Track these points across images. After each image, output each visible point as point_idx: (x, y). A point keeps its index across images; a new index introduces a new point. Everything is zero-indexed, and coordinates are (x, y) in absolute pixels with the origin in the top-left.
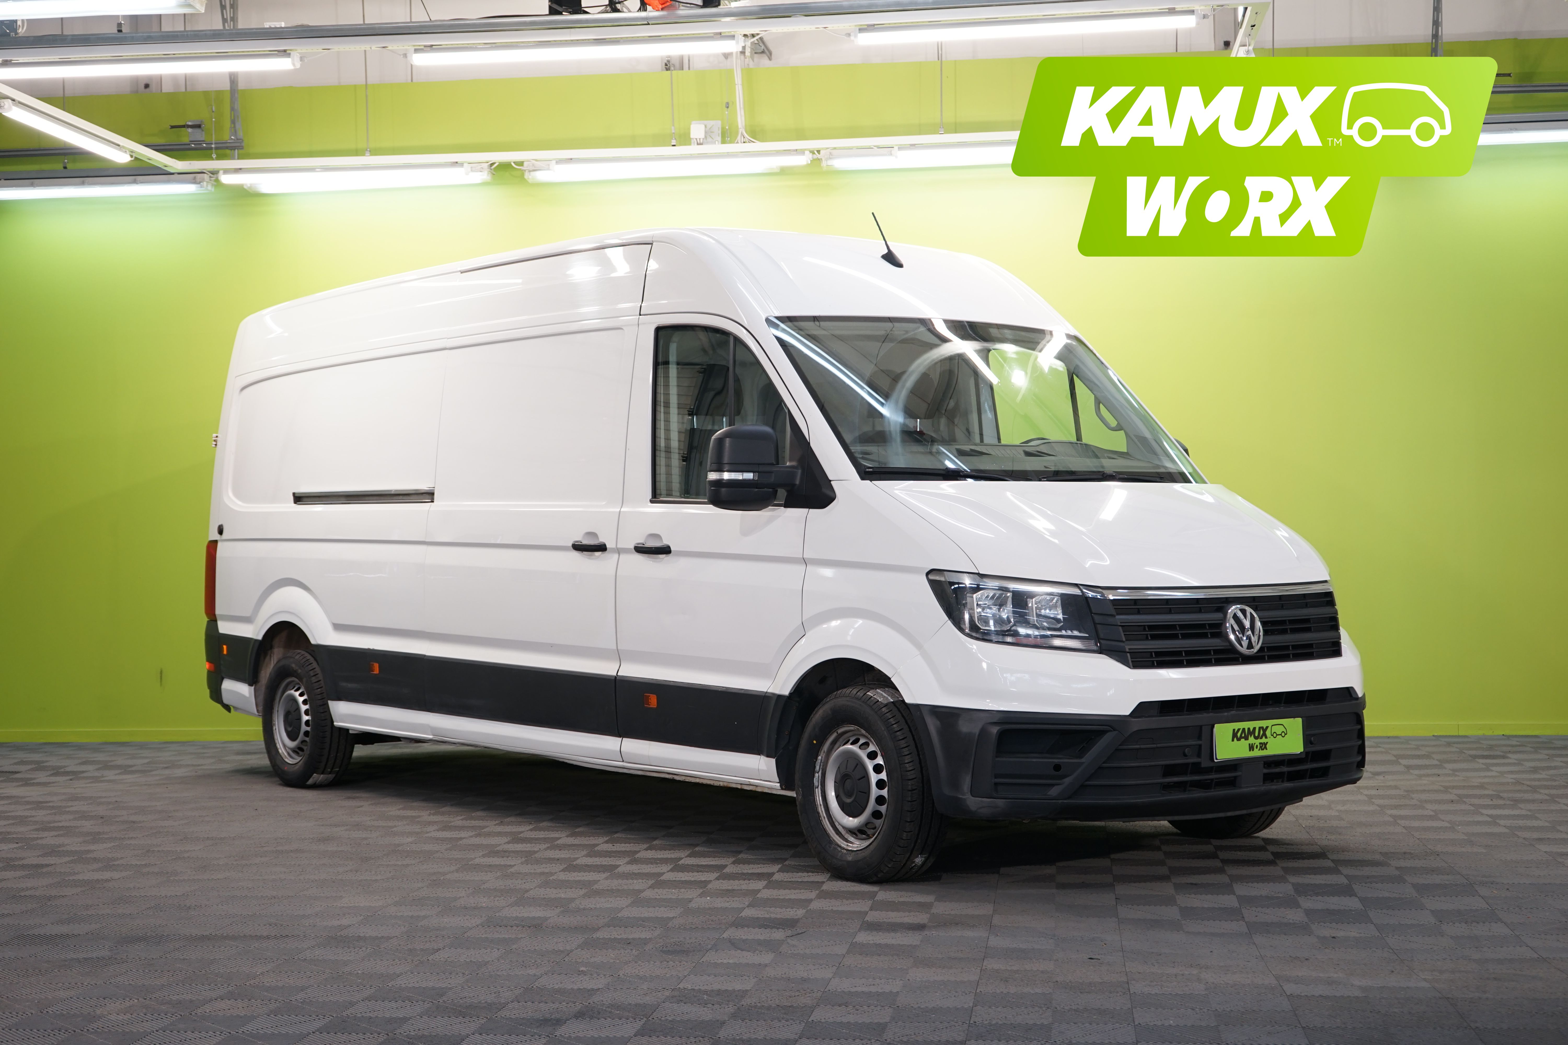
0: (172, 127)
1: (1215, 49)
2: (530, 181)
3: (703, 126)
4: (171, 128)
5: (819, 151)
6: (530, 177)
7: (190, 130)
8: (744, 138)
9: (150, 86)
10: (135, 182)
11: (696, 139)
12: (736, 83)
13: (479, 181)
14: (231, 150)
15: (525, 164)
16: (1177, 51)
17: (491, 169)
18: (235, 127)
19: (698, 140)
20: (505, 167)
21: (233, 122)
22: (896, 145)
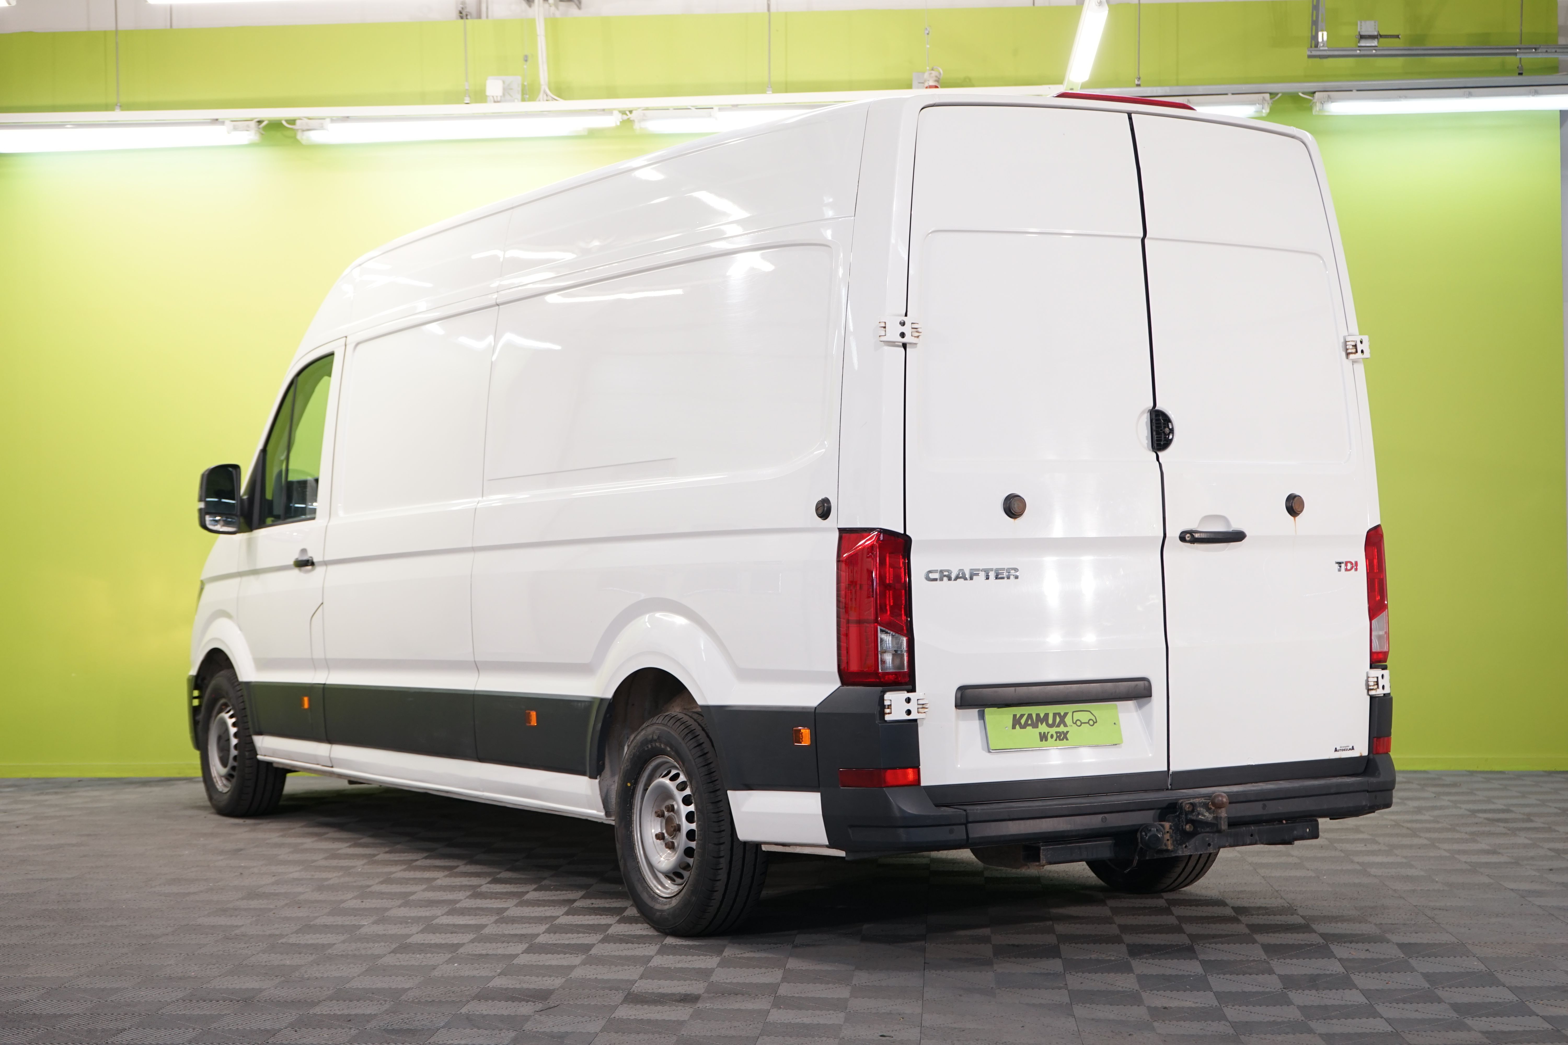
2: (304, 142)
3: (501, 82)
5: (631, 112)
6: (303, 137)
8: (547, 95)
11: (493, 97)
12: (539, 34)
13: (246, 142)
15: (298, 122)
16: (1034, 4)
17: (259, 128)
19: (495, 97)
20: (275, 126)
22: (717, 106)
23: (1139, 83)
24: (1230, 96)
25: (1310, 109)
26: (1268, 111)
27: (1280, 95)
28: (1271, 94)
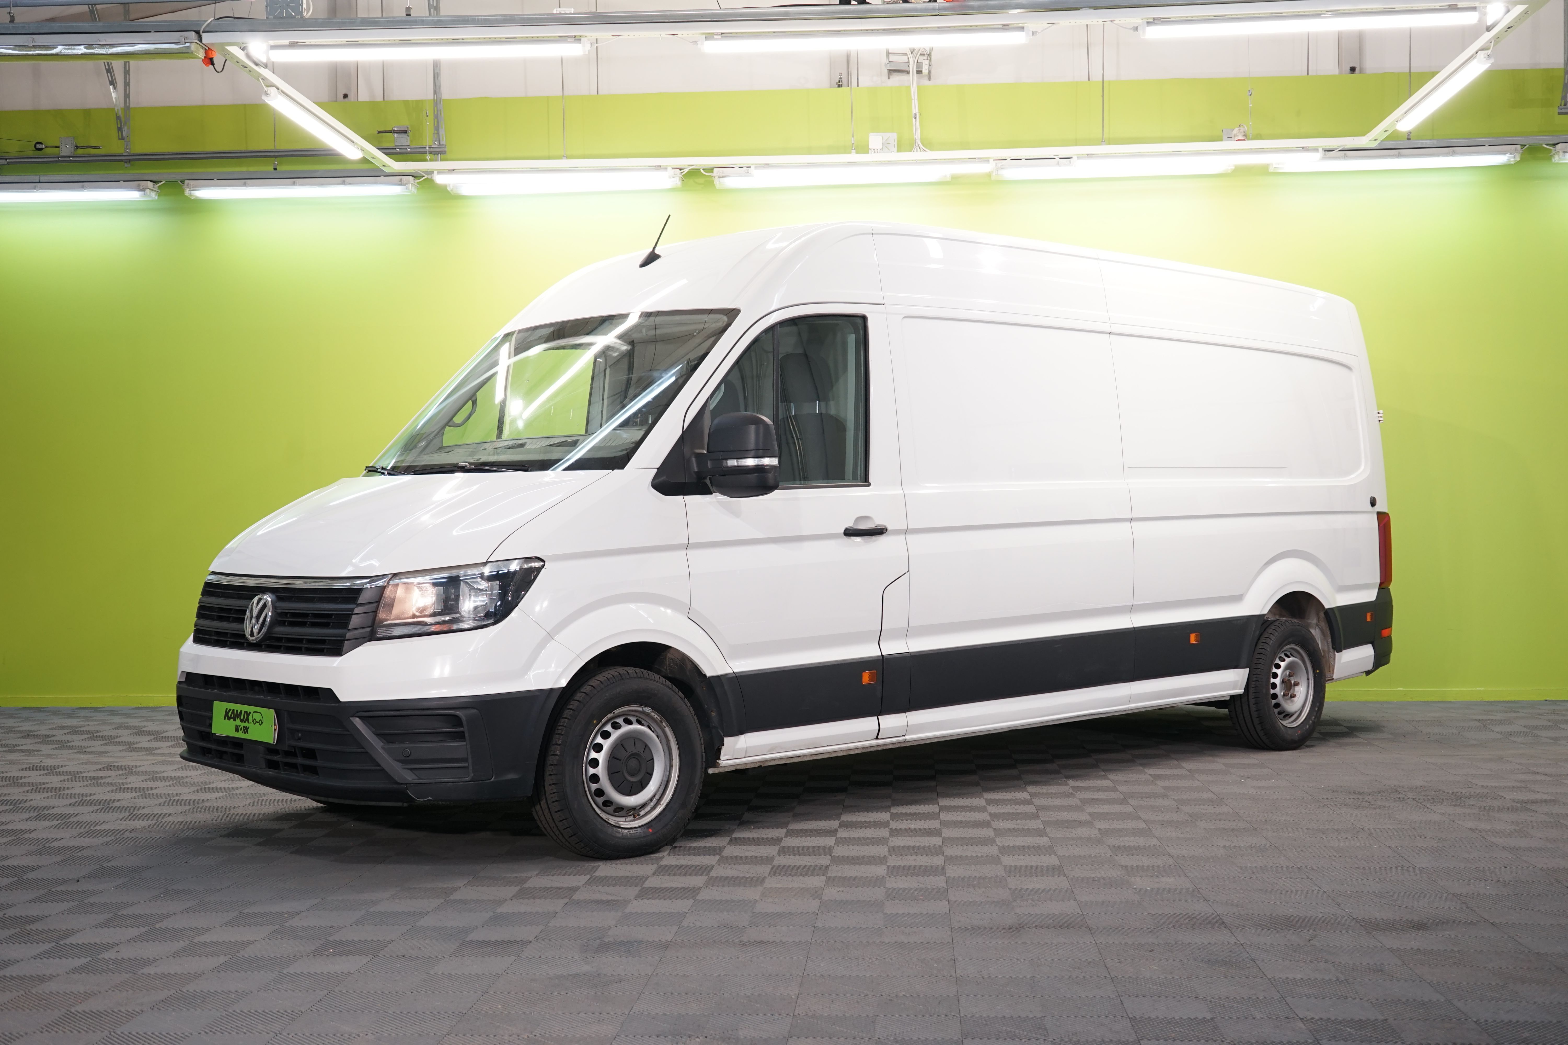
0: (380, 132)
1: (1340, 73)
2: (719, 187)
3: (881, 137)
4: (378, 133)
6: (718, 183)
7: (396, 135)
8: (919, 147)
9: (349, 96)
10: (344, 183)
11: (874, 149)
12: (913, 98)
13: (669, 187)
14: (435, 154)
15: (714, 170)
16: (1308, 74)
17: (682, 174)
18: (438, 133)
19: (876, 150)
20: (694, 173)
21: (437, 128)
22: (1075, 155)
23: (1409, 137)
24: (1487, 147)
25: (1550, 158)
26: (1518, 159)
27: (1527, 146)
28: (1521, 145)
